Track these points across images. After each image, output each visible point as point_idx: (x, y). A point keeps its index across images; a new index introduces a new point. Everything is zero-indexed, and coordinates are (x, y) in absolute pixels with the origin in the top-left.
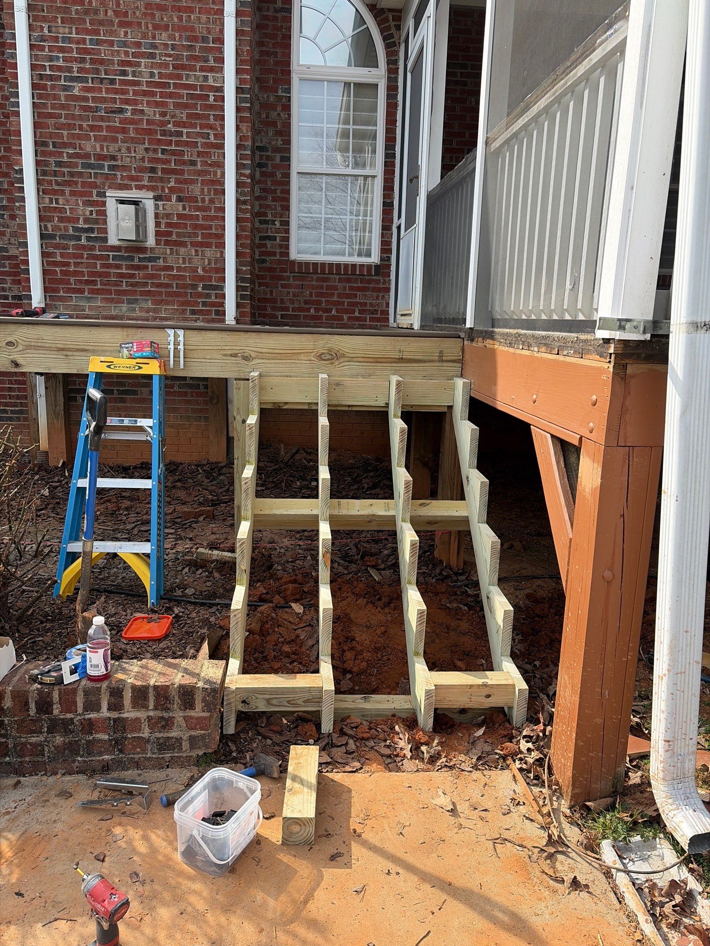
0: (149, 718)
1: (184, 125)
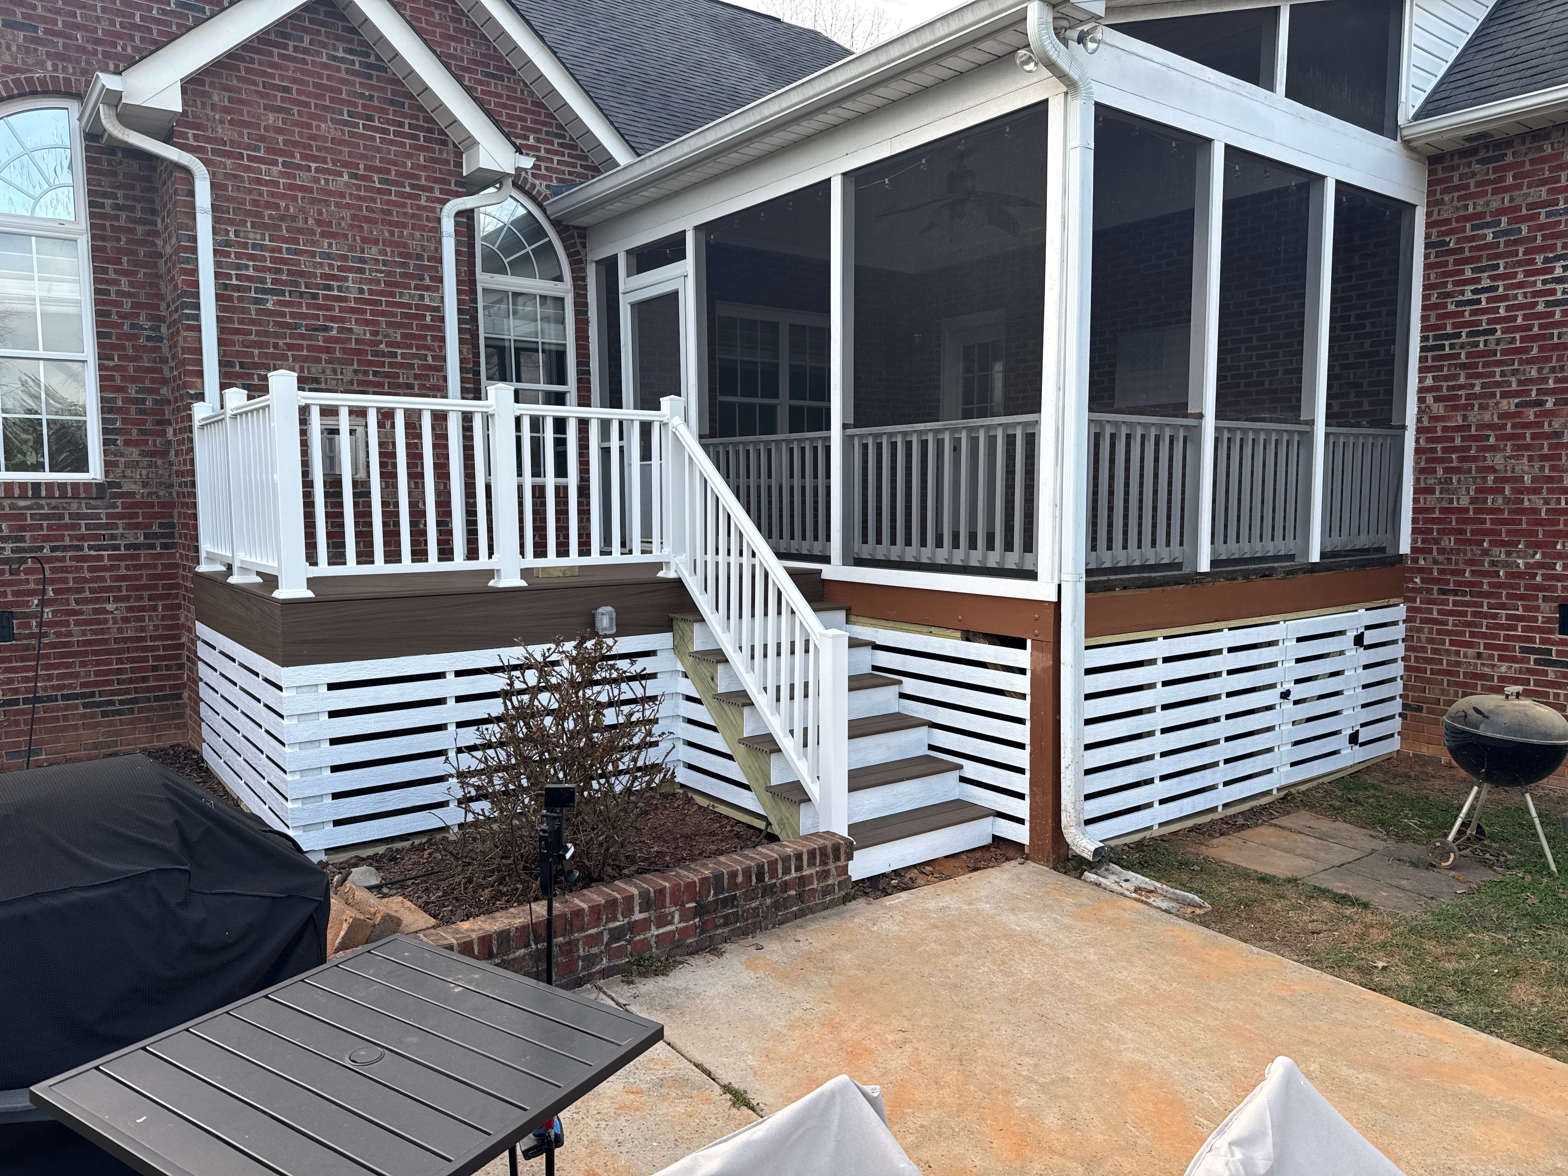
0: (817, 873)
1: (398, 345)
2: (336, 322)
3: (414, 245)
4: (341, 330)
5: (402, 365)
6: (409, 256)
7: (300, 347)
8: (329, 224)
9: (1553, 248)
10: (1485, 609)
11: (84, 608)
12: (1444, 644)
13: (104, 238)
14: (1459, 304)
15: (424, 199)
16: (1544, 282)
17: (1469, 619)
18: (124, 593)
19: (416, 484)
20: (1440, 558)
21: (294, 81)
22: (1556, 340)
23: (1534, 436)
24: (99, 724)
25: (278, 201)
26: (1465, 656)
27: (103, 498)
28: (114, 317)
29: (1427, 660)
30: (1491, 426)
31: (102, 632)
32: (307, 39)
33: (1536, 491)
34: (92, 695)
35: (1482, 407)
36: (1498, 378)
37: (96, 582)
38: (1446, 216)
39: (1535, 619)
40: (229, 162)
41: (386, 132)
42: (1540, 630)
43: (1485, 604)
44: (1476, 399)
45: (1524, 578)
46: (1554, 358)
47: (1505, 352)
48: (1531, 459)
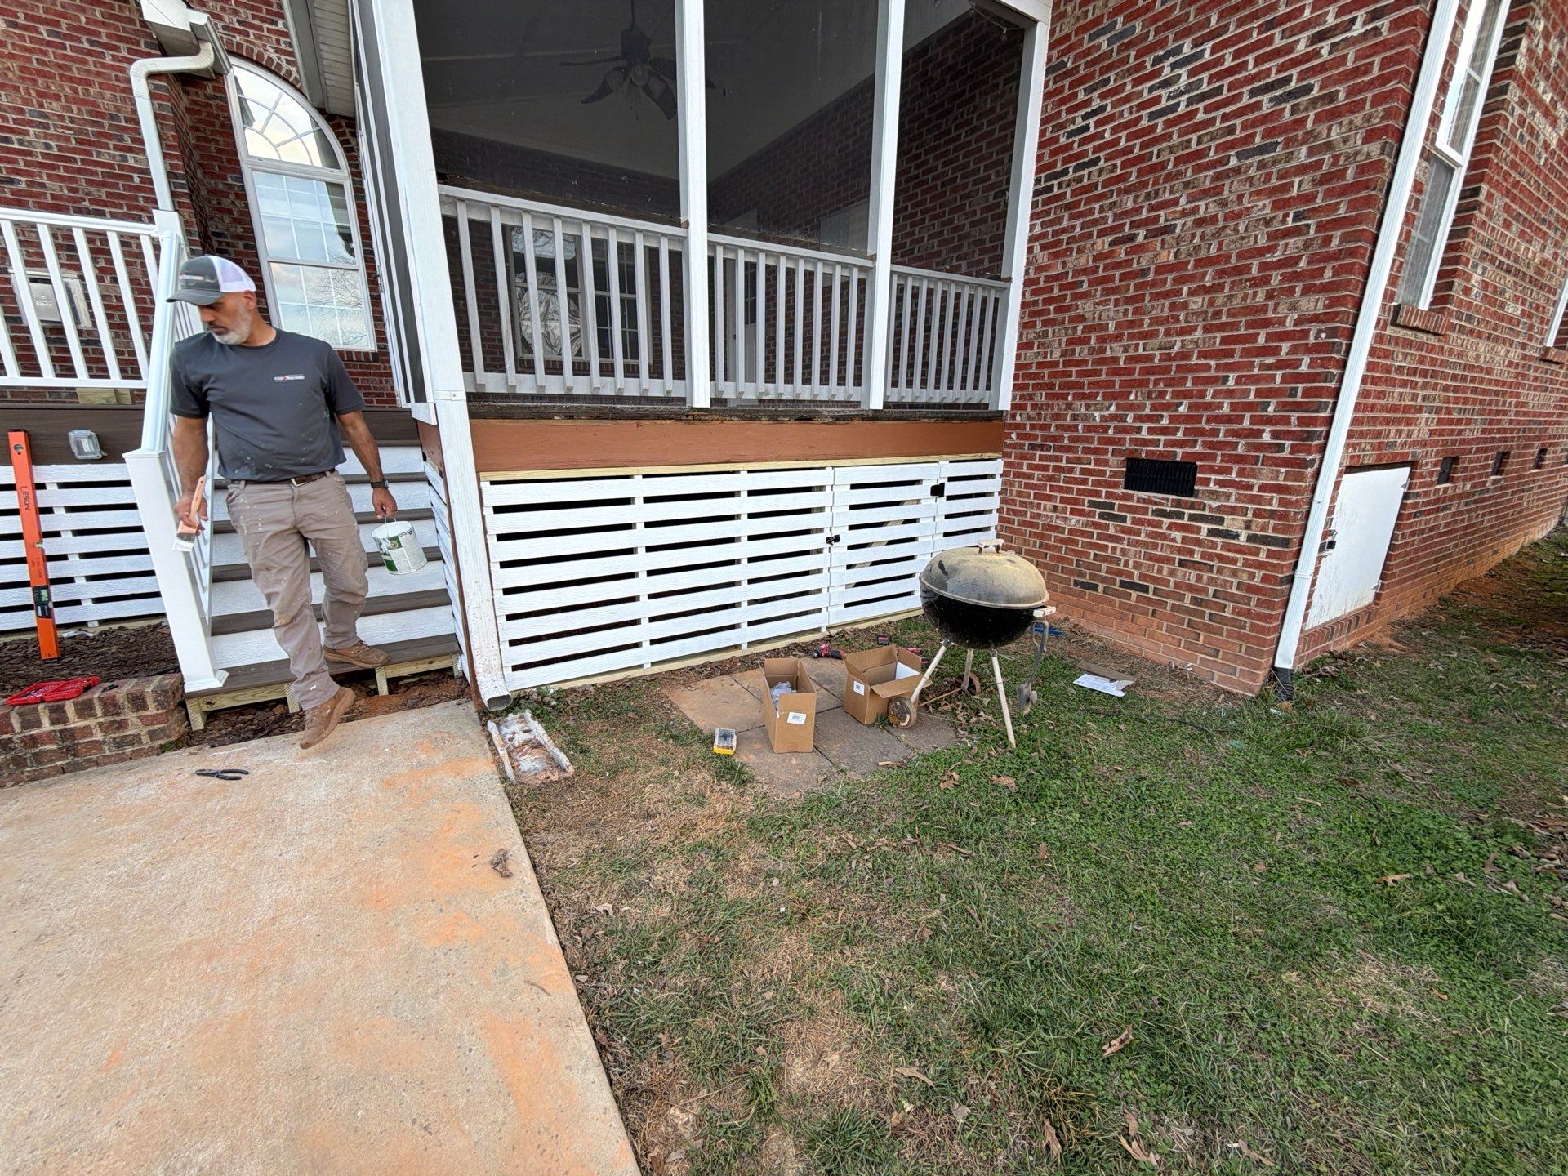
0: (100, 725)
1: (104, 204)
2: (22, 176)
3: (106, 103)
4: (31, 184)
6: (100, 115)
10: (1064, 464)
12: (1029, 497)
14: (1071, 134)
15: (107, 57)
16: (1151, 89)
17: (1050, 473)
20: (1033, 414)
22: (1154, 159)
23: (1122, 277)
26: (1045, 509)
30: (1085, 271)
33: (1117, 338)
35: (1080, 250)
36: (1097, 215)
38: (1066, 31)
39: (1104, 473)
42: (1107, 484)
43: (1064, 459)
44: (1075, 242)
45: (1098, 432)
46: (1151, 182)
47: (1106, 183)
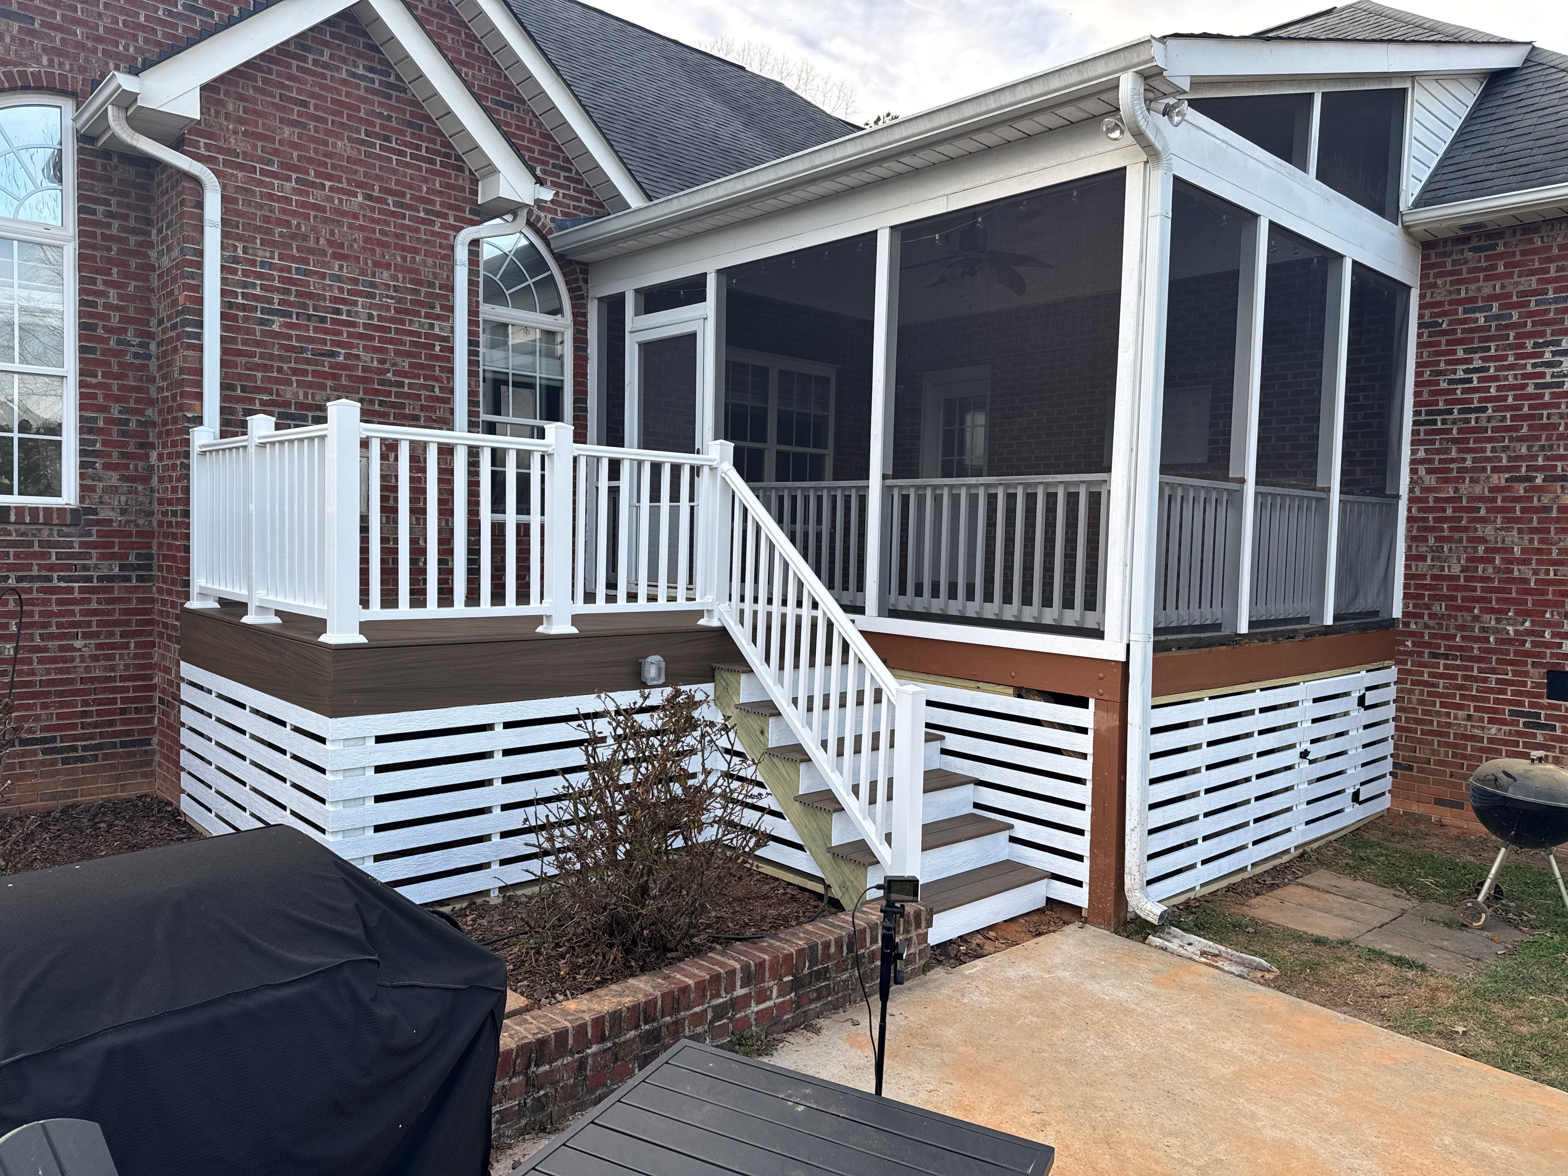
1: (405, 374)
2: (343, 348)
3: (426, 272)
4: (348, 356)
5: (408, 396)
6: (420, 283)
7: (305, 373)
8: (341, 246)
9: (1543, 334)
10: (1475, 673)
11: (50, 644)
12: (1435, 706)
13: (93, 247)
14: (1451, 382)
15: (438, 225)
16: (1534, 366)
17: (1459, 682)
18: (94, 628)
19: (418, 519)
20: (1431, 623)
21: (312, 95)
22: (1545, 420)
23: (1523, 510)
24: (58, 772)
25: (289, 218)
26: (1456, 718)
27: (77, 525)
28: (100, 331)
29: (1417, 721)
30: (1481, 499)
31: (67, 671)
32: (327, 53)
33: (1526, 562)
34: (53, 739)
35: (1472, 480)
36: (1489, 454)
37: (64, 617)
38: (1438, 299)
39: (1525, 684)
40: (240, 175)
41: (402, 154)
42: (1529, 694)
43: (1475, 669)
44: (1467, 472)
45: (1513, 645)
46: (1544, 437)
47: (1495, 429)
48: (1520, 531)
